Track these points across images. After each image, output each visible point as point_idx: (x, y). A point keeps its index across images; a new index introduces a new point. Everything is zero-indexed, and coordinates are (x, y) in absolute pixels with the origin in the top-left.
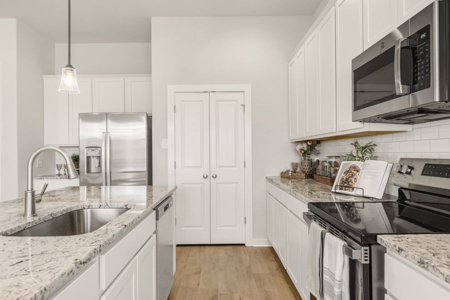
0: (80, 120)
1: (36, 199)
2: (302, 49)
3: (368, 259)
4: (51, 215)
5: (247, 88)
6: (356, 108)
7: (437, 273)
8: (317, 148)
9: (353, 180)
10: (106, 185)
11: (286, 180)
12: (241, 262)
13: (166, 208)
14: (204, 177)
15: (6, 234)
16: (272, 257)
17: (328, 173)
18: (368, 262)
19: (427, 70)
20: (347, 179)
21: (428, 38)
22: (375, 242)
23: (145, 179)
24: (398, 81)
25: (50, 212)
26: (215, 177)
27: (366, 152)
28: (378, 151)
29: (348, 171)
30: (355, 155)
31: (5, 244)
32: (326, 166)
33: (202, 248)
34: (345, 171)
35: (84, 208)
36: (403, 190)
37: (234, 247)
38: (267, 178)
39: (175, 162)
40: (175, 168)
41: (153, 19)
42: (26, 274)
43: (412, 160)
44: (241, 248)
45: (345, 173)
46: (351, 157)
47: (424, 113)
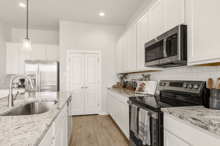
0: (25, 63)
1: (14, 98)
2: (122, 38)
3: (157, 117)
4: (21, 106)
5: (100, 52)
6: (146, 61)
7: (187, 120)
8: (126, 76)
9: (143, 88)
10: (38, 91)
11: (115, 89)
12: (97, 121)
13: (70, 101)
14: (82, 88)
15: (2, 115)
16: (110, 119)
17: (132, 86)
18: (157, 118)
19: (176, 49)
20: (141, 88)
21: (176, 38)
22: (160, 111)
23: (56, 89)
24: (165, 52)
25: (20, 104)
26: (86, 88)
27: (147, 78)
28: (151, 77)
29: (141, 85)
30: (143, 79)
31: (5, 120)
32: (131, 83)
33: (81, 117)
34: (140, 85)
35: (35, 102)
36: (161, 92)
37: (94, 115)
38: (107, 88)
39: (70, 82)
40: (70, 84)
41: (60, 21)
42: (25, 133)
43: (165, 81)
44: (97, 115)
45: (140, 86)
46: (141, 80)
47: (172, 64)
